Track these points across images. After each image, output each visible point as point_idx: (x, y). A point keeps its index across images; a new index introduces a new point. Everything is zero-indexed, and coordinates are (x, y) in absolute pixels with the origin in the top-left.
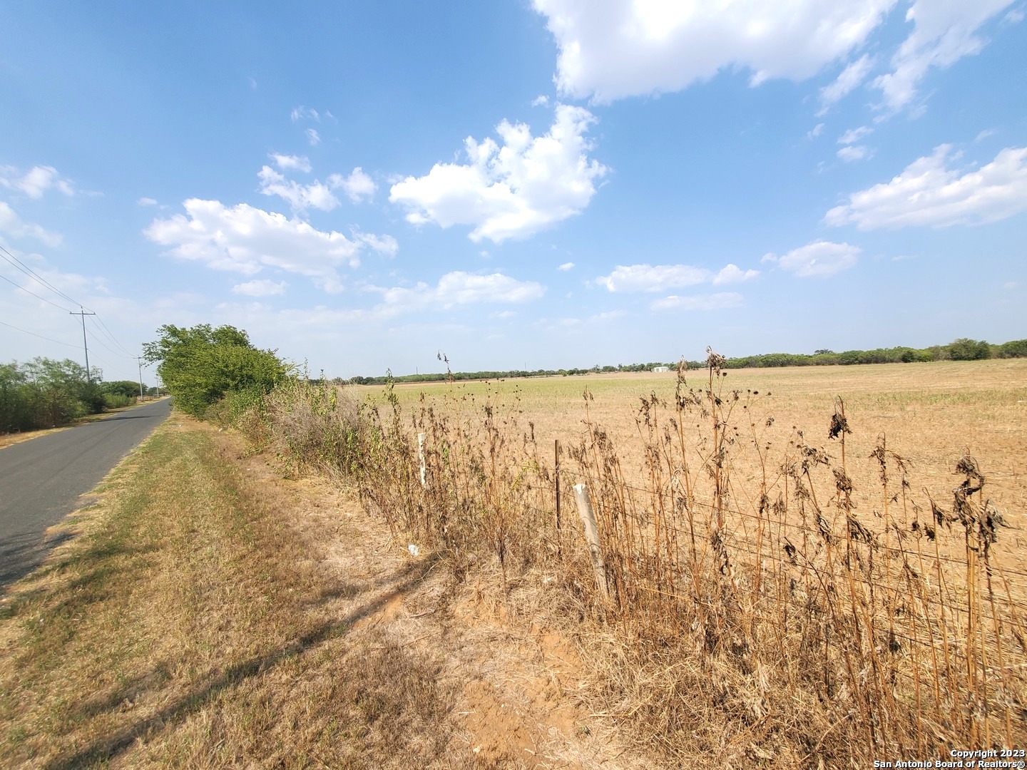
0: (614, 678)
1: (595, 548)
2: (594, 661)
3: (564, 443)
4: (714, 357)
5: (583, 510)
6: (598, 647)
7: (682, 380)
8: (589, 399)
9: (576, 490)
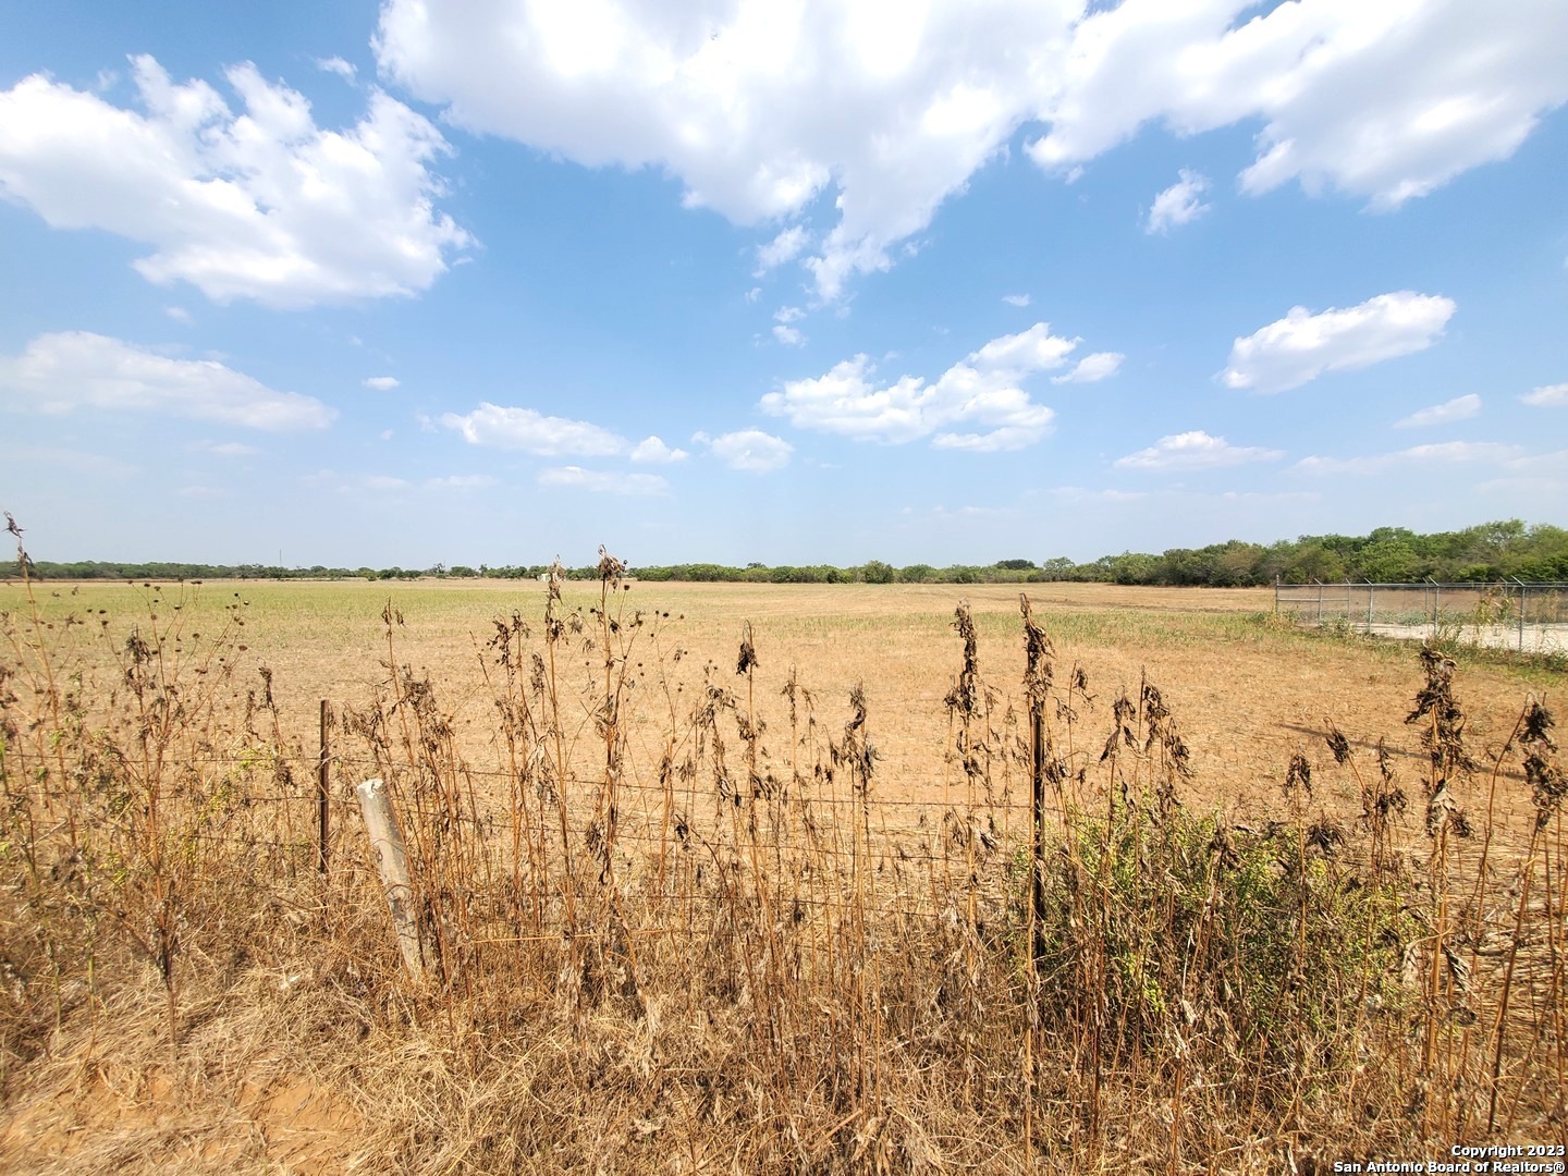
0: (421, 1119)
1: (400, 893)
2: (384, 1103)
3: (337, 705)
4: (610, 562)
5: (378, 828)
6: (392, 1075)
7: (555, 593)
8: (394, 622)
9: (363, 791)
